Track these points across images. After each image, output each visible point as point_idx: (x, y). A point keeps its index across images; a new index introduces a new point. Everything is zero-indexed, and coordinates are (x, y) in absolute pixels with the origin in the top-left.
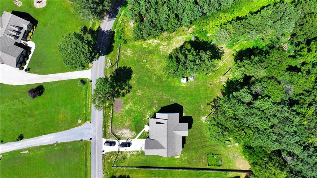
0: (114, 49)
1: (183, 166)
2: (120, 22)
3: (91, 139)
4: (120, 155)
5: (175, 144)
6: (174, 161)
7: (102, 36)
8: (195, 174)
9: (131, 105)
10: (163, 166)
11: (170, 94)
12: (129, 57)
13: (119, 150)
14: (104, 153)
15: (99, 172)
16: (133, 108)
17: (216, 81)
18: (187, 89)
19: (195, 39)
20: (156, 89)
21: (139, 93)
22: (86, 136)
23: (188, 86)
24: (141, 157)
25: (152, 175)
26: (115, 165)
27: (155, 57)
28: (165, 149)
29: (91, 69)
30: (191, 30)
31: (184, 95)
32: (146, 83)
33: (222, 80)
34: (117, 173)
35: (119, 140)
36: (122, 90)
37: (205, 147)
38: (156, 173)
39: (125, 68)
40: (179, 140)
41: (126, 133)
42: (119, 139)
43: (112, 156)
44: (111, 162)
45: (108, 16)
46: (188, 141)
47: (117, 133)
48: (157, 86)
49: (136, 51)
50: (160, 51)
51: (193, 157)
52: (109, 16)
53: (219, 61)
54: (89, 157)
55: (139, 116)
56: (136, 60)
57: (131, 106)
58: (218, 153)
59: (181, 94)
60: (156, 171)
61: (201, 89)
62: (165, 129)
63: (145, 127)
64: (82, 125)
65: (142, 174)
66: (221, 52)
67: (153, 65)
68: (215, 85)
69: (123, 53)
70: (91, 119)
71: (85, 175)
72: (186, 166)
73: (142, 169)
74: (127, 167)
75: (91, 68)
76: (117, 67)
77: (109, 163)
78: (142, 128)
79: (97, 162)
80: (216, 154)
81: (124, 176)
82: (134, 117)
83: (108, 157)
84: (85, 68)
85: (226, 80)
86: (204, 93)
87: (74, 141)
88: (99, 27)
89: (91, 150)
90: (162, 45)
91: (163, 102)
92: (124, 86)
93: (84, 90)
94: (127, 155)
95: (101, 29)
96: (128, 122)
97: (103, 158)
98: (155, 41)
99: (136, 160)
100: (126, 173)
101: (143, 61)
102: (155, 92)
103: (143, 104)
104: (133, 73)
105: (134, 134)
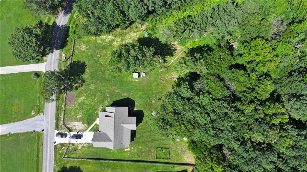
0: (69, 43)
1: (132, 159)
2: (75, 17)
3: (43, 130)
4: (71, 146)
5: (123, 136)
6: (124, 154)
7: (57, 31)
8: (144, 167)
9: (84, 98)
10: (113, 158)
11: (123, 89)
12: (83, 52)
13: (70, 142)
14: (55, 144)
15: (50, 162)
16: (86, 101)
17: (167, 77)
18: (139, 84)
19: (149, 36)
20: (109, 83)
21: (92, 87)
22: (39, 128)
23: (141, 81)
24: (92, 149)
25: (102, 167)
26: (66, 156)
27: (108, 52)
28: (112, 141)
29: (45, 63)
30: (144, 27)
31: (137, 89)
32: (100, 77)
33: (174, 76)
34: (67, 164)
35: (70, 132)
36: (75, 84)
37: (155, 141)
38: (106, 165)
39: (79, 62)
40: (128, 133)
41: (78, 126)
43: (64, 147)
44: (62, 153)
45: (63, 11)
46: (138, 134)
47: (69, 125)
48: (109, 81)
49: (90, 47)
50: (114, 47)
51: (143, 150)
52: (65, 11)
53: (172, 57)
54: (41, 148)
55: (91, 109)
56: (90, 55)
57: (84, 100)
58: (167, 146)
59: (133, 88)
60: (106, 163)
61: (153, 85)
62: (113, 122)
63: (96, 120)
64: (35, 116)
65: (92, 166)
66: (173, 49)
67: (107, 60)
68: (167, 81)
69: (78, 48)
70: (44, 111)
71: (36, 165)
72: (135, 159)
73: (92, 160)
75: (46, 61)
76: (71, 61)
77: (60, 154)
78: (94, 121)
79: (48, 153)
80: (165, 148)
81: (74, 167)
82: (86, 110)
83: (60, 148)
84: (39, 61)
85: (177, 77)
86: (156, 88)
87: (27, 132)
88: (55, 22)
89: (43, 141)
90: (116, 41)
91: (115, 96)
92: (77, 80)
93: (38, 83)
94: (78, 147)
95: (56, 24)
96: (80, 114)
97: (54, 149)
98: (109, 37)
99: (86, 152)
100: (76, 165)
101: (97, 56)
102: (108, 86)
103: (95, 97)
104: (86, 67)
105: (86, 126)
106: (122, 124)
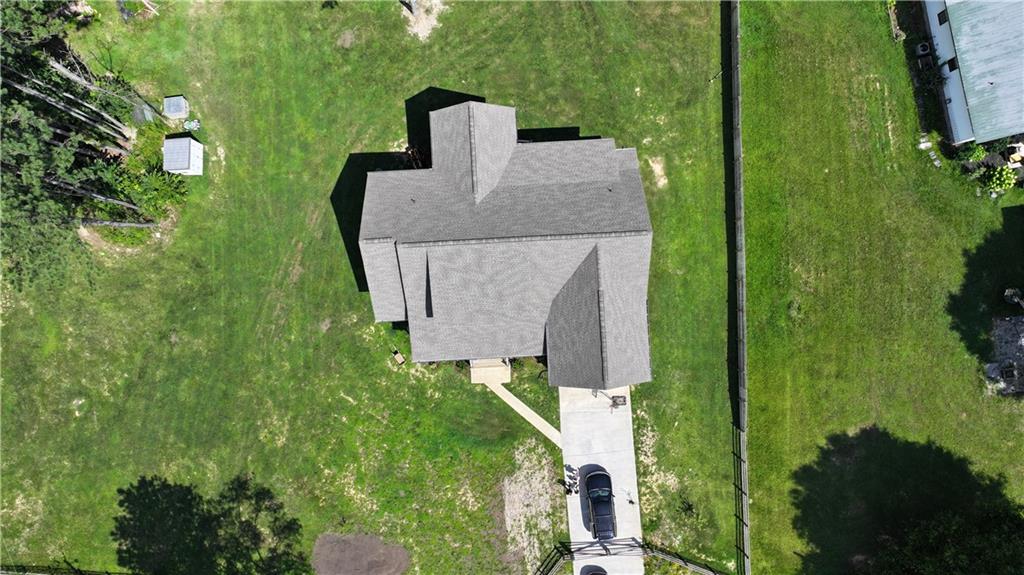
1: (716, 135)
4: (665, 536)
5: (563, 187)
6: (686, 193)
8: (762, 57)
9: (351, 480)
10: (723, 260)
11: (277, 236)
12: (55, 507)
13: (633, 545)
16: (370, 463)
18: (242, 137)
20: (249, 325)
21: (277, 431)
23: (221, 130)
24: (670, 400)
25: (782, 323)
26: (731, 566)
27: (51, 345)
28: (595, 250)
32: (212, 388)
34: (779, 552)
35: (573, 548)
36: (257, 538)
38: (766, 300)
39: (122, 530)
40: (540, 160)
41: (529, 502)
42: (564, 549)
46: (556, 115)
47: (529, 558)
48: (231, 323)
49: (19, 465)
50: (15, 314)
51: (654, 74)
55: (418, 424)
56: (73, 462)
57: (360, 479)
60: (755, 299)
62: (459, 253)
63: (484, 387)
65: (781, 388)
67: (101, 352)
69: (28, 541)
72: (715, 116)
73: (745, 393)
74: (739, 488)
78: (488, 402)
81: (797, 506)
82: (422, 455)
86: (262, 29)
92: (236, 530)
94: (663, 492)
99: (695, 434)
100: (781, 493)
101: (77, 414)
102: (265, 333)
103: (342, 405)
104: (155, 478)
105: (530, 450)
106: (479, 197)
